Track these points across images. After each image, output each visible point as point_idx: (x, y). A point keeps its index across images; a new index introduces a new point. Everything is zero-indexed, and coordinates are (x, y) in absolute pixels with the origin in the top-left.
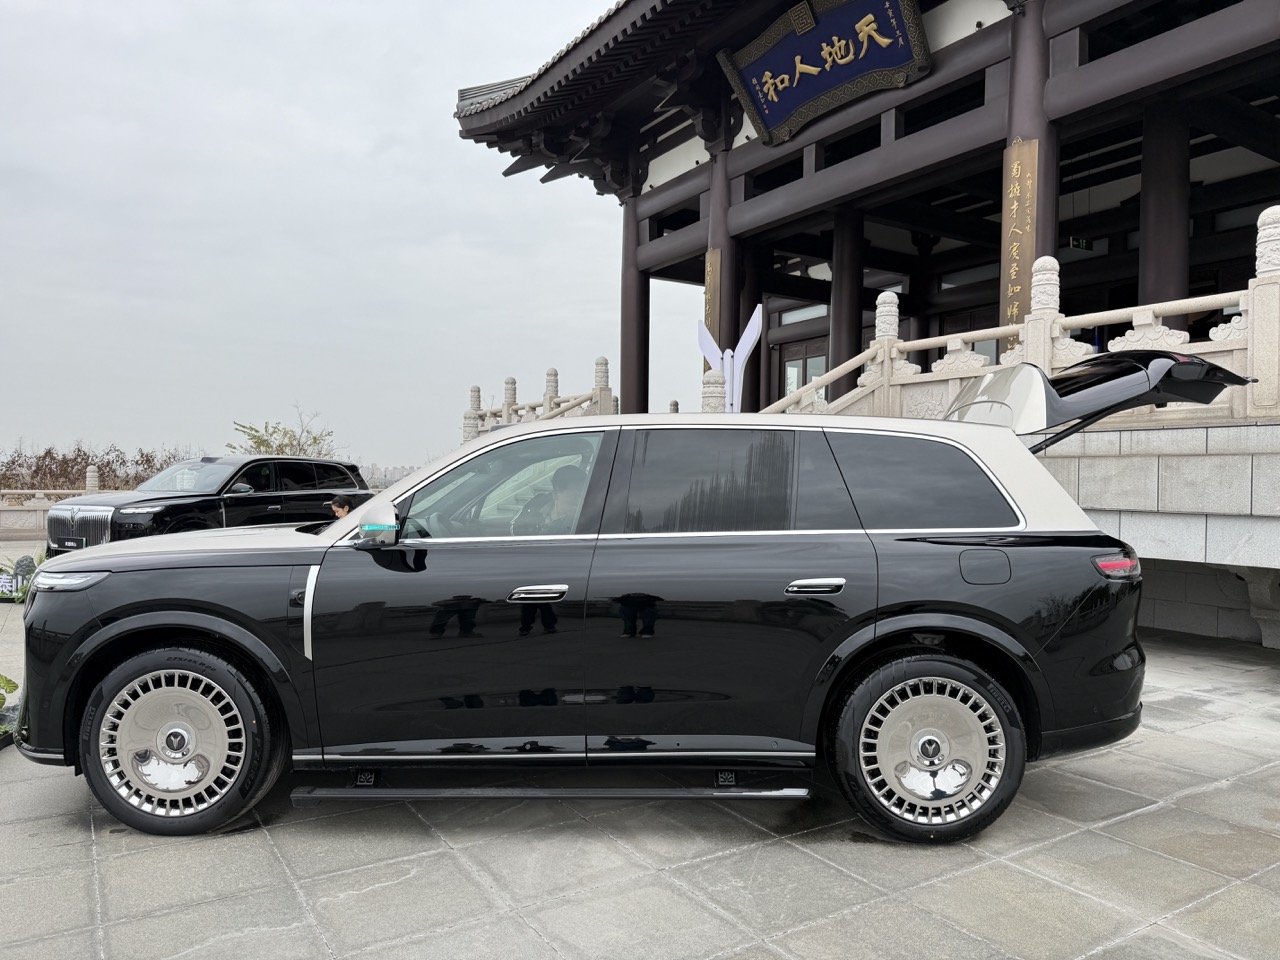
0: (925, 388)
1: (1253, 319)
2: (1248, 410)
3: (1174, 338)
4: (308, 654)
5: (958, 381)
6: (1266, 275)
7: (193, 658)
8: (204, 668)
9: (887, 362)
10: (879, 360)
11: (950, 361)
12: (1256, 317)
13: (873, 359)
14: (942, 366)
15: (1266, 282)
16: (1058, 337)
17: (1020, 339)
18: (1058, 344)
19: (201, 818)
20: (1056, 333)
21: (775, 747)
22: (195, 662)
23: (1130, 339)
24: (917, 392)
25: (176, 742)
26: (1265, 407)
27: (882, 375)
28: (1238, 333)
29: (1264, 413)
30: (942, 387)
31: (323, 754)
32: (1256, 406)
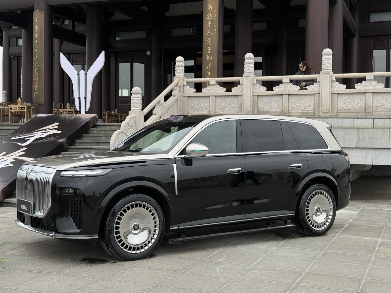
0: (198, 99)
1: (322, 85)
2: (320, 114)
3: (296, 88)
4: (177, 193)
5: (214, 97)
6: (325, 71)
7: (144, 197)
8: (147, 200)
9: (182, 86)
10: (179, 85)
11: (210, 89)
12: (323, 84)
13: (177, 85)
14: (207, 90)
15: (326, 73)
16: (255, 84)
17: (240, 83)
18: (255, 86)
19: (147, 252)
20: (255, 82)
21: (287, 213)
22: (145, 198)
23: (281, 87)
24: (195, 100)
25: (136, 227)
26: (325, 113)
27: (180, 92)
28: (316, 88)
29: (324, 115)
30: (207, 99)
31: (178, 227)
32: (322, 113)
